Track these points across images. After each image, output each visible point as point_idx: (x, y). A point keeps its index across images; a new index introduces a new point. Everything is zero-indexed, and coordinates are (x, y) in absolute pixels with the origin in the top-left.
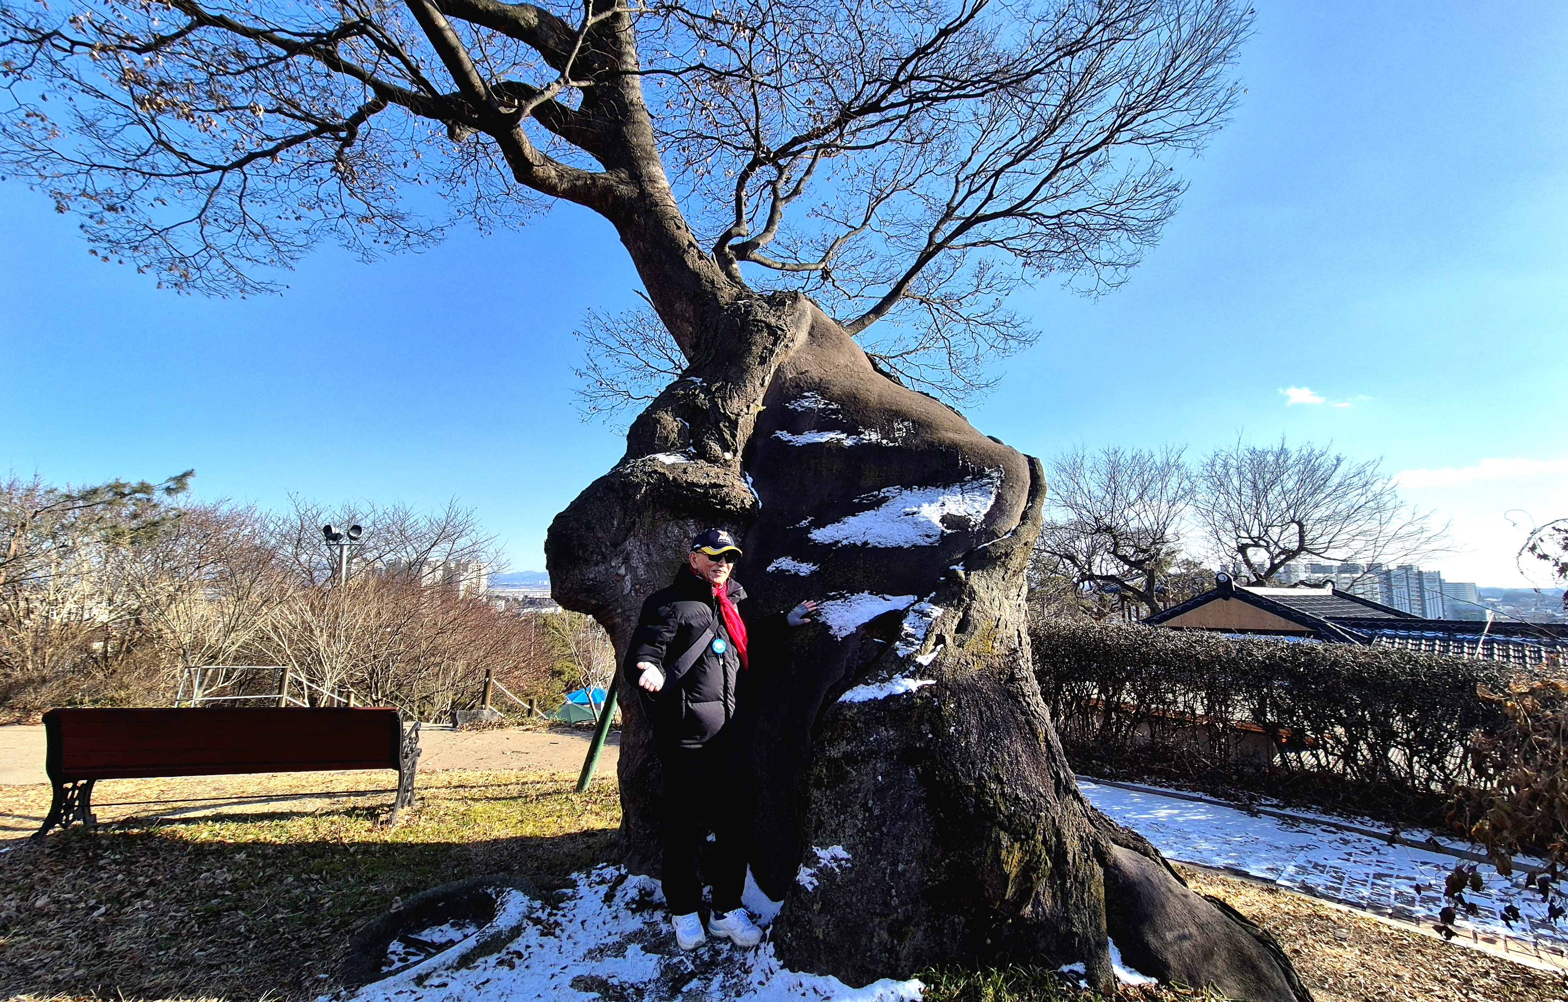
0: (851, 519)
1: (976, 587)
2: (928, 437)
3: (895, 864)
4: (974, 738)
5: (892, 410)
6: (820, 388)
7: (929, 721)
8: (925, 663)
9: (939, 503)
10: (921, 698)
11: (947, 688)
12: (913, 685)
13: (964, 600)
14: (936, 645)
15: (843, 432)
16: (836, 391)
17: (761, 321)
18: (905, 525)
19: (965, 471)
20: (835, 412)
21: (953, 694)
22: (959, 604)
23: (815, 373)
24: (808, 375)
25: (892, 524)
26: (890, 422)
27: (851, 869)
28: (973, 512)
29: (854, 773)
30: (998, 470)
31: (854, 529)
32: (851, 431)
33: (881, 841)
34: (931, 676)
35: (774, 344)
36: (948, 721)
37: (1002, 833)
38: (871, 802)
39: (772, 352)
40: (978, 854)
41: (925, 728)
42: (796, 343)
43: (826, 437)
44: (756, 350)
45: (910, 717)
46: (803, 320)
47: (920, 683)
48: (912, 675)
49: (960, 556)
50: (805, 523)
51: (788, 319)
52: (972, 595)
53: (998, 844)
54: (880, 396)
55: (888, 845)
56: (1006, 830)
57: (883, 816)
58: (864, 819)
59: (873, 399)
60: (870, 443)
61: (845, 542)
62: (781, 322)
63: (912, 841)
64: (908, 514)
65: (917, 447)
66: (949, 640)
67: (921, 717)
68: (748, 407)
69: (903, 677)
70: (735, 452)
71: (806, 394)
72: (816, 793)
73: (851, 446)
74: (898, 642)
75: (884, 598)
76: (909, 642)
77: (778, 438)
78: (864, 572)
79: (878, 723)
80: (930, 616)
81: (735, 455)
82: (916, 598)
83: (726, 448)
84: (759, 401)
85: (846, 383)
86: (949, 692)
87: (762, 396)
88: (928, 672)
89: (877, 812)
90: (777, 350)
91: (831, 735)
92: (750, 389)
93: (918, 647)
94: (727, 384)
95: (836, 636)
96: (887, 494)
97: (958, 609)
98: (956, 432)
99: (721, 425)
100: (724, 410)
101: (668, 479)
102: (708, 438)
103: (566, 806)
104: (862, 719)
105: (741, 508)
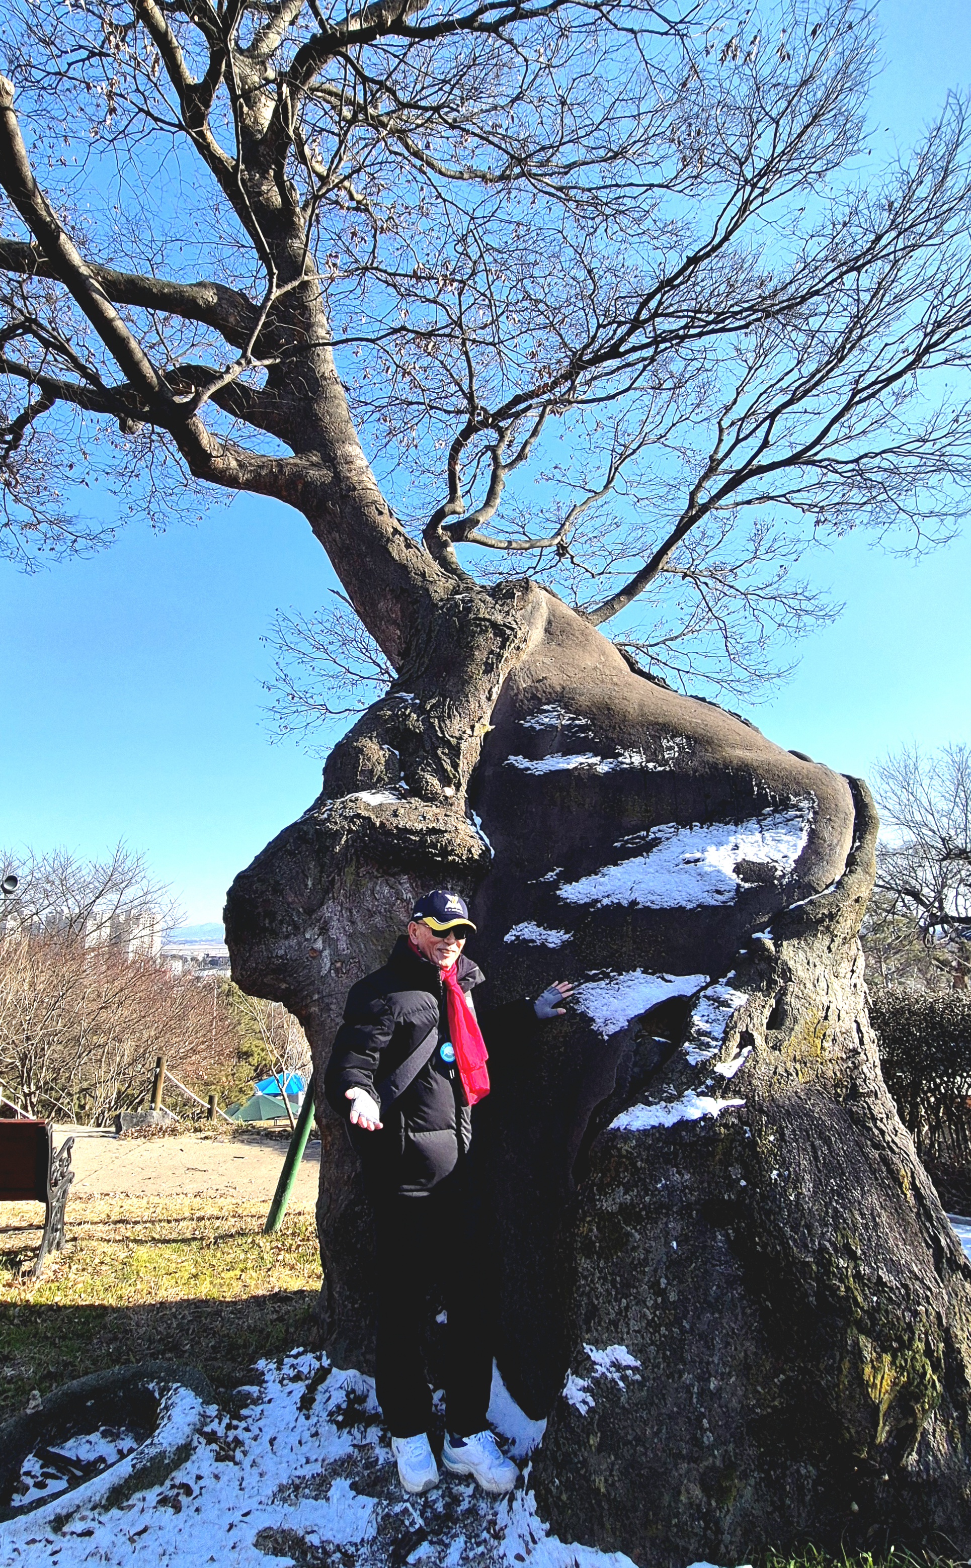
0: (612, 870)
1: (791, 964)
2: (708, 757)
3: (703, 1379)
4: (807, 1188)
5: (657, 724)
6: (563, 699)
7: (741, 1160)
8: (729, 1074)
9: (731, 846)
10: (726, 1126)
11: (761, 1111)
12: (712, 1106)
13: (776, 982)
14: (741, 1046)
15: (596, 755)
16: (583, 701)
17: (485, 619)
18: (685, 877)
19: (763, 801)
20: (583, 728)
21: (772, 1121)
22: (769, 987)
23: (556, 680)
24: (547, 682)
25: (667, 876)
26: (657, 739)
27: (641, 1384)
28: (778, 856)
29: (638, 1236)
30: (809, 798)
31: (618, 884)
32: (606, 752)
33: (682, 1341)
34: (737, 1093)
35: (503, 647)
36: (767, 1162)
37: (862, 1339)
38: (663, 1281)
39: (499, 656)
40: (829, 1370)
41: (735, 1171)
42: (530, 643)
43: (573, 762)
44: (480, 656)
45: (712, 1154)
46: (538, 615)
47: (722, 1103)
48: (711, 1092)
49: (765, 919)
50: (550, 876)
51: (518, 615)
52: (787, 974)
53: (857, 1353)
54: (641, 706)
55: (692, 1350)
56: (868, 1335)
57: (683, 1301)
58: (656, 1306)
59: (632, 709)
60: (632, 770)
61: (606, 901)
62: (510, 619)
63: (728, 1344)
64: (688, 862)
65: (695, 771)
66: (759, 1041)
67: (727, 1153)
68: (472, 728)
69: (699, 1095)
70: (458, 786)
71: (545, 707)
72: (584, 1263)
73: (607, 773)
74: (687, 1044)
75: (663, 979)
76: (702, 1044)
77: (511, 766)
78: (634, 942)
79: (667, 1162)
80: (729, 1006)
81: (458, 790)
82: (708, 979)
83: (446, 780)
84: (486, 720)
85: (597, 691)
86: (764, 1118)
87: (489, 713)
88: (732, 1087)
89: (673, 1297)
90: (506, 654)
91: (601, 1179)
92: (473, 705)
93: (716, 1051)
94: (445, 700)
95: (601, 1034)
96: (659, 835)
97: (769, 995)
98: (746, 748)
99: (440, 753)
100: (443, 733)
101: (374, 825)
102: (423, 770)
103: (252, 1255)
104: (644, 1155)
105: (467, 859)
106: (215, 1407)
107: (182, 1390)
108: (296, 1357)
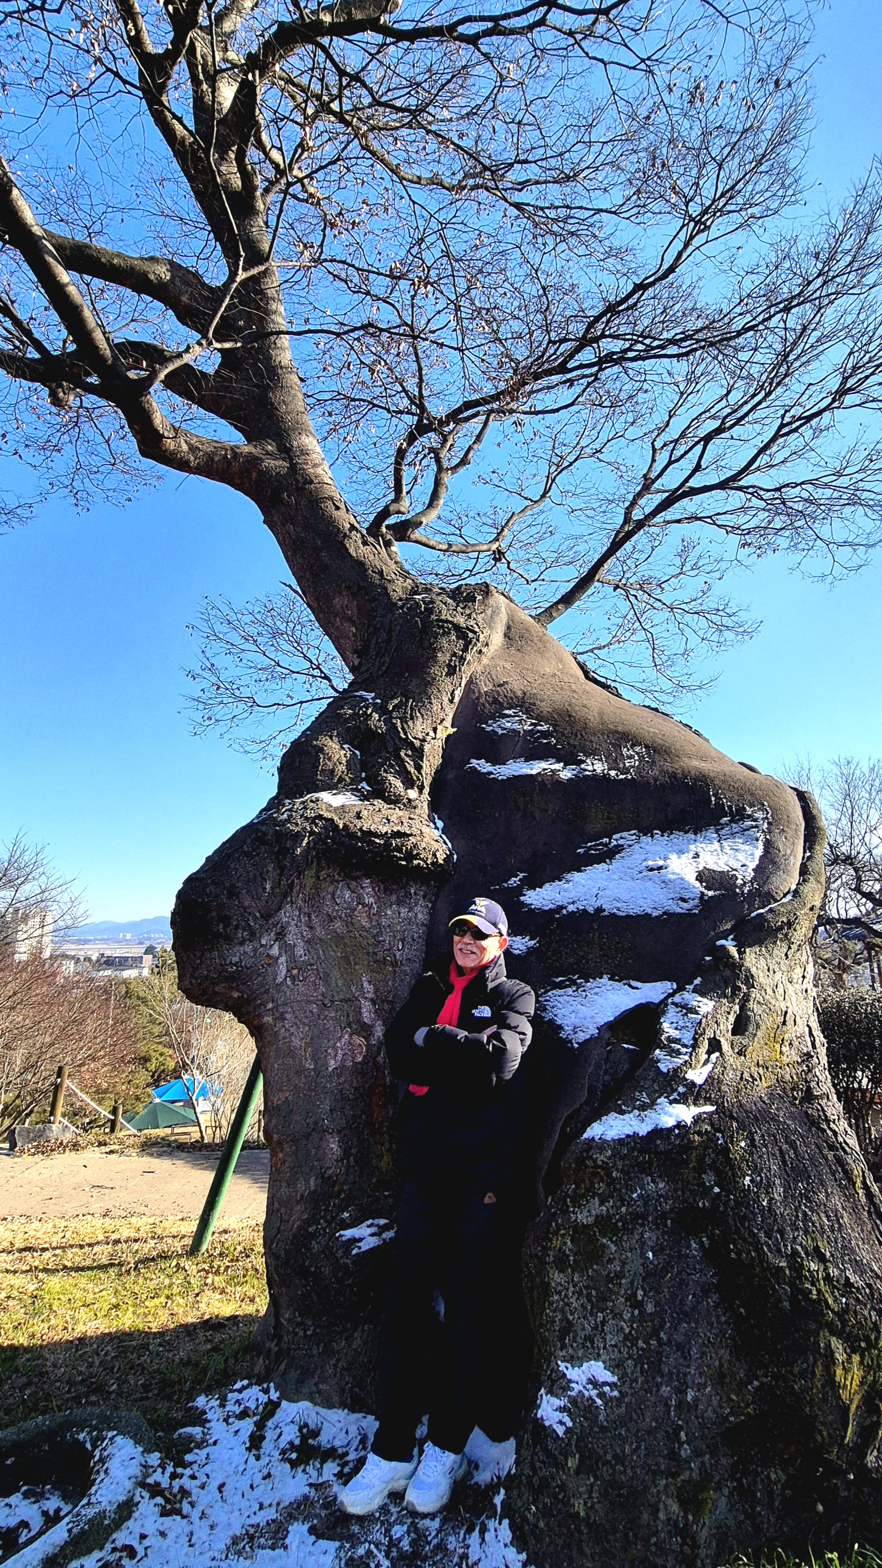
0: (576, 876)
1: (754, 970)
2: (667, 766)
3: (681, 1391)
4: (778, 1193)
5: (617, 732)
6: (524, 704)
7: (714, 1167)
8: (699, 1081)
9: (691, 855)
10: (699, 1133)
11: (732, 1117)
12: (686, 1113)
13: (739, 989)
14: (709, 1053)
15: (558, 761)
16: (545, 707)
17: (447, 621)
18: (649, 884)
19: (720, 811)
20: (545, 735)
21: (742, 1126)
22: (734, 994)
23: (517, 685)
24: (508, 687)
25: (632, 883)
26: (618, 746)
27: (619, 1401)
28: (737, 865)
29: (613, 1248)
30: (762, 809)
31: (583, 890)
32: (569, 759)
33: (660, 1354)
34: (708, 1100)
35: (465, 650)
36: (740, 1168)
37: (833, 1341)
38: (640, 1293)
39: (462, 659)
40: (803, 1375)
41: (709, 1178)
42: (491, 647)
43: (537, 767)
44: (443, 658)
45: (686, 1162)
46: (497, 619)
47: (695, 1111)
48: (683, 1099)
49: (728, 926)
50: (514, 881)
51: (480, 619)
52: (750, 980)
53: (829, 1358)
54: (601, 714)
55: (671, 1360)
56: (838, 1337)
57: (659, 1313)
58: (632, 1320)
59: (593, 717)
60: (594, 777)
61: (571, 908)
62: (472, 623)
63: (703, 1354)
64: (652, 870)
65: (656, 780)
66: (726, 1047)
67: (701, 1160)
68: (435, 730)
69: (671, 1103)
70: (421, 789)
71: (507, 712)
72: (557, 1278)
73: (570, 780)
74: (657, 1051)
75: (630, 986)
76: (673, 1051)
77: (474, 769)
78: (601, 949)
79: (642, 1171)
80: (697, 1013)
81: (421, 793)
82: (675, 986)
83: (409, 783)
84: (448, 722)
85: (557, 697)
86: (735, 1124)
87: (451, 716)
88: (703, 1094)
89: (650, 1308)
90: (469, 657)
91: (575, 1190)
92: (436, 707)
93: (687, 1058)
94: (407, 701)
95: (570, 1041)
96: (621, 842)
97: (733, 1002)
98: (703, 758)
99: (402, 754)
100: (405, 734)
101: (337, 826)
102: (385, 771)
103: (178, 1280)
104: (620, 1164)
105: (432, 863)
106: (158, 1455)
107: (119, 1439)
108: (240, 1391)
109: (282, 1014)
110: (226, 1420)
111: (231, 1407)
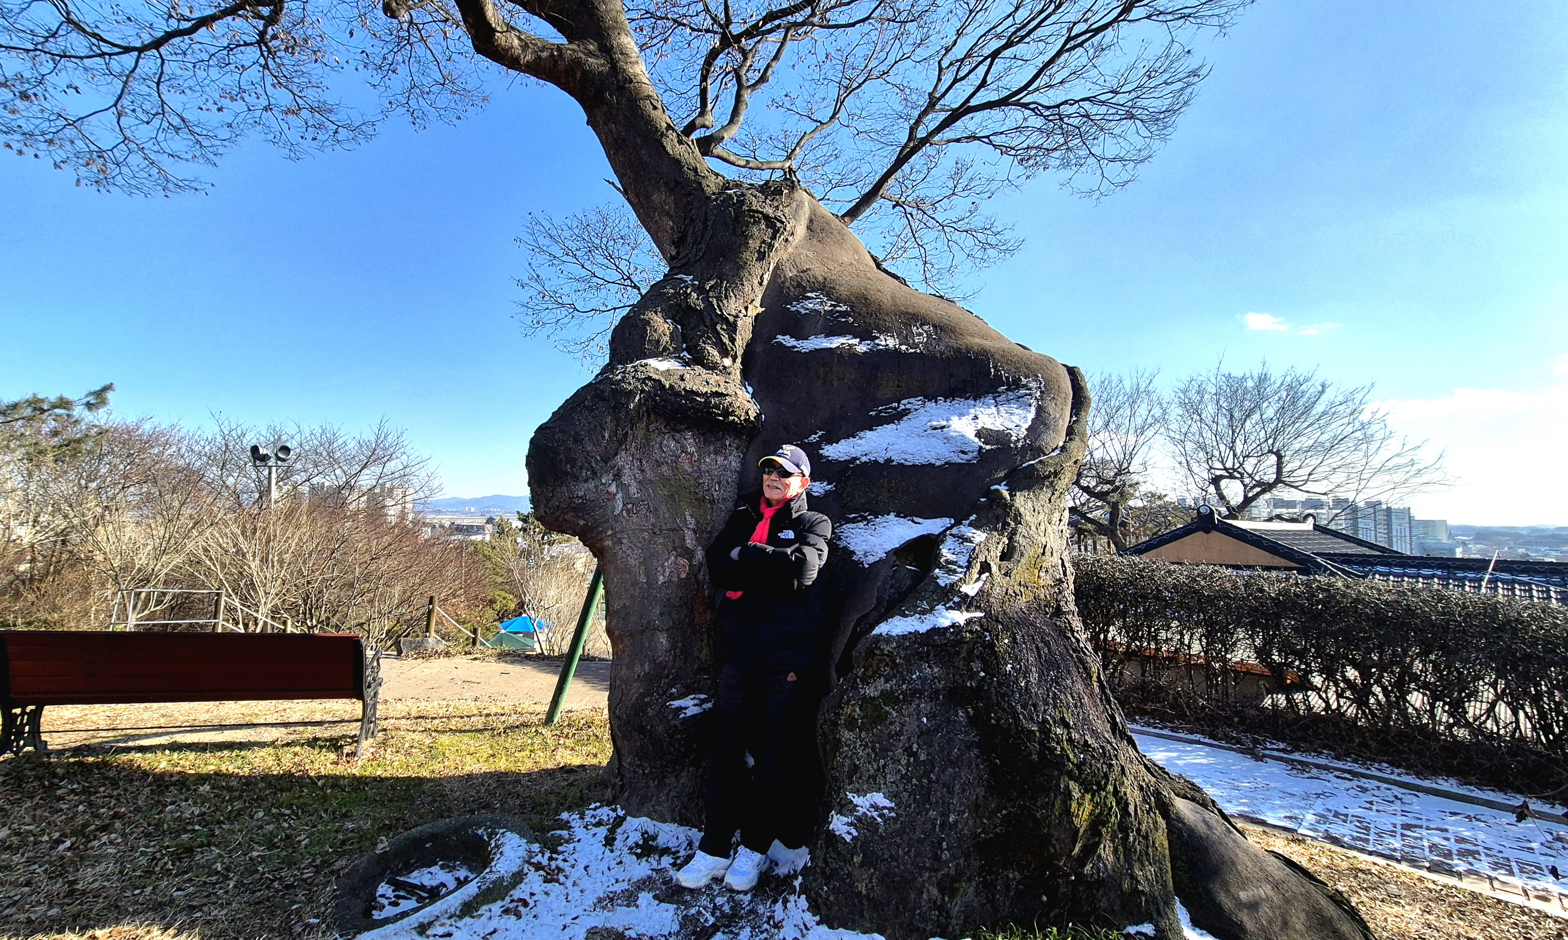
0: (869, 434)
1: (1022, 510)
2: (952, 343)
3: (945, 815)
4: (1033, 677)
5: (907, 313)
6: (825, 288)
7: (981, 658)
8: (971, 593)
9: (972, 417)
10: (970, 632)
11: (997, 621)
12: (959, 618)
13: (1009, 524)
14: (981, 572)
15: (855, 337)
16: (843, 291)
17: (757, 212)
18: (933, 440)
19: (998, 381)
20: (844, 314)
21: (1006, 628)
22: (1004, 528)
23: (818, 271)
24: (811, 273)
25: (918, 439)
26: (908, 325)
27: (895, 819)
28: (1012, 426)
29: (895, 714)
30: (1036, 380)
31: (875, 445)
32: (864, 335)
33: (930, 788)
34: (978, 608)
35: (774, 238)
36: (1003, 658)
37: (1071, 783)
38: (915, 746)
39: (771, 246)
40: (1044, 806)
41: (976, 666)
42: (796, 237)
43: (836, 342)
44: (754, 244)
45: (958, 653)
46: (801, 212)
47: (967, 615)
48: (957, 607)
49: (1002, 474)
50: (815, 437)
51: (786, 210)
52: (1017, 518)
53: (1068, 794)
54: (893, 298)
55: (938, 793)
56: (1076, 781)
57: (931, 761)
58: (908, 764)
59: (886, 300)
60: (887, 350)
61: (864, 459)
62: (780, 214)
63: (965, 790)
64: (935, 429)
65: (942, 354)
66: (995, 569)
67: (971, 651)
68: (746, 308)
69: (947, 609)
70: (734, 358)
71: (809, 294)
72: (847, 735)
73: (865, 353)
74: (937, 570)
75: (913, 521)
76: (950, 570)
77: (780, 344)
78: (890, 492)
79: (921, 659)
80: (971, 542)
81: (734, 361)
82: (953, 521)
83: (724, 353)
84: (757, 303)
85: (854, 283)
86: (1000, 626)
87: (760, 296)
88: (975, 603)
89: (923, 757)
90: (776, 245)
91: (864, 672)
92: (747, 288)
93: (962, 576)
94: (722, 282)
95: (862, 563)
96: (908, 406)
97: (1003, 534)
98: (983, 337)
99: (718, 327)
100: (721, 310)
101: (664, 386)
102: (704, 342)
103: (538, 740)
104: (903, 654)
105: (745, 420)
106: (538, 845)
107: (508, 834)
108: (595, 809)
109: (620, 539)
110: (586, 827)
111: (587, 819)
